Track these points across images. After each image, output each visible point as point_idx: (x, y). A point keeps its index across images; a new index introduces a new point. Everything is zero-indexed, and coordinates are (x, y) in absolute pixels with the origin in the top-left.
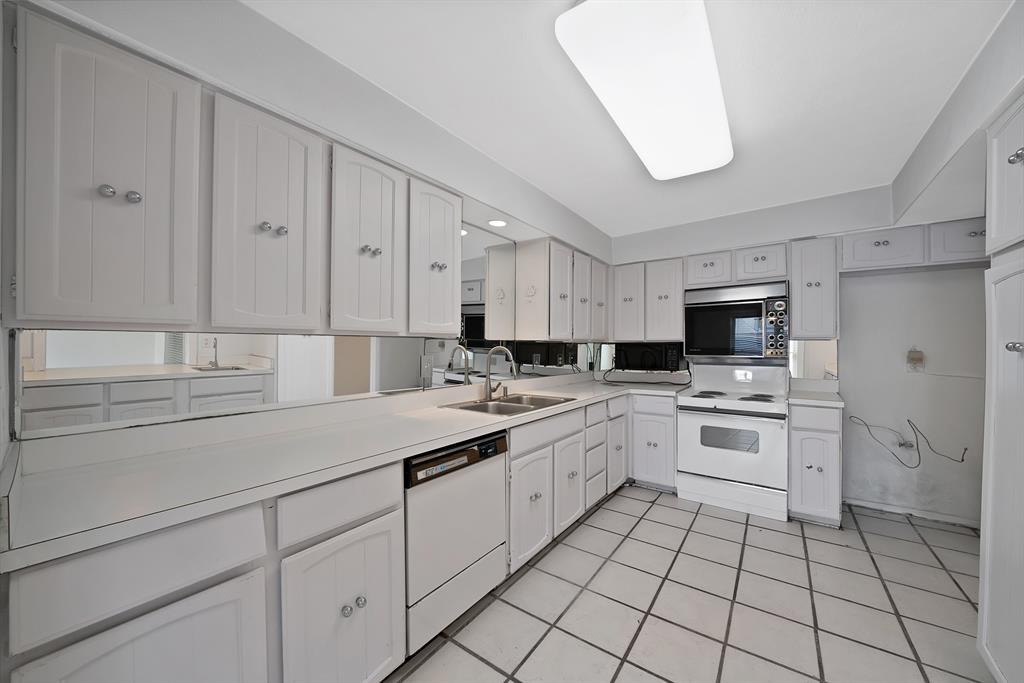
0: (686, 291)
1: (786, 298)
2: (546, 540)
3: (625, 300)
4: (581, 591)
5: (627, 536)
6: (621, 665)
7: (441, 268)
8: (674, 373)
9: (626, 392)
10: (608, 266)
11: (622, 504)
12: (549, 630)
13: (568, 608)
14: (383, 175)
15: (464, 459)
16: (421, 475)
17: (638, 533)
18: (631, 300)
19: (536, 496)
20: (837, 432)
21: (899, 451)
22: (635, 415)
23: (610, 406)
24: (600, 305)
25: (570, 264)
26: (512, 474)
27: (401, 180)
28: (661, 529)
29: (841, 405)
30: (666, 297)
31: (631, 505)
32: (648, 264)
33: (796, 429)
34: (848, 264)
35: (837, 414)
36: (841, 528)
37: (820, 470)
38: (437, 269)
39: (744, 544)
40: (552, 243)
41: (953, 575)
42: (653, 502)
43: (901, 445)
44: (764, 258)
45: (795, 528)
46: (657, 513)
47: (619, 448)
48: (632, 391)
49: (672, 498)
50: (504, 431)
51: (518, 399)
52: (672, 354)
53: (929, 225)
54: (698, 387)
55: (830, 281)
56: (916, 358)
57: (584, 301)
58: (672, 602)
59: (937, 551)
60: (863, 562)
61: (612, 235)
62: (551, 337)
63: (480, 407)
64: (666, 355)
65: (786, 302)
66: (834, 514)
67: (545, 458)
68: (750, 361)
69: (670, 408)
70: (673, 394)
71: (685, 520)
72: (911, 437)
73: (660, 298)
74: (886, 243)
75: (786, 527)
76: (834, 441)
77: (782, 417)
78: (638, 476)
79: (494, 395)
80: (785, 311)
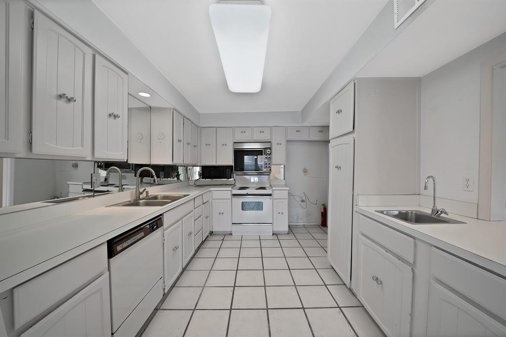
0: (234, 143)
1: (270, 148)
2: (180, 270)
3: (207, 145)
4: (203, 289)
5: (216, 258)
6: (230, 312)
7: (115, 117)
8: (229, 179)
9: (209, 190)
10: (198, 127)
11: (209, 244)
12: (193, 313)
13: (199, 298)
14: (76, 46)
15: (142, 234)
16: (119, 248)
17: (221, 254)
18: (209, 145)
19: (176, 248)
20: (286, 199)
21: (301, 203)
22: (213, 201)
23: (204, 197)
24: (195, 146)
25: (182, 123)
26: (165, 238)
27: (89, 53)
28: (229, 251)
29: (288, 188)
30: (226, 145)
31: (213, 243)
32: (218, 129)
33: (275, 199)
34: (289, 138)
35: (287, 191)
36: (288, 234)
37: (282, 214)
38: (112, 117)
39: (261, 248)
40: (174, 111)
41: (318, 241)
42: (223, 240)
43: (302, 201)
44: (263, 132)
45: (275, 237)
46: (226, 244)
47: (207, 217)
48: (212, 189)
49: (230, 236)
50: (161, 215)
51: (155, 198)
52: (228, 171)
53: (310, 127)
54: (238, 185)
55: (284, 143)
56: (305, 171)
57: (188, 144)
58: (243, 278)
59: (313, 234)
60: (296, 243)
61: (199, 112)
62: (174, 162)
63: (135, 203)
64: (226, 172)
65: (271, 150)
66: (286, 229)
67: (179, 227)
68: (256, 174)
69: (229, 196)
70: (230, 189)
71: (238, 244)
72: (304, 199)
73: (223, 145)
74: (299, 131)
75: (272, 237)
76: (286, 201)
77: (270, 195)
78: (215, 230)
79: (141, 196)
80: (270, 153)
